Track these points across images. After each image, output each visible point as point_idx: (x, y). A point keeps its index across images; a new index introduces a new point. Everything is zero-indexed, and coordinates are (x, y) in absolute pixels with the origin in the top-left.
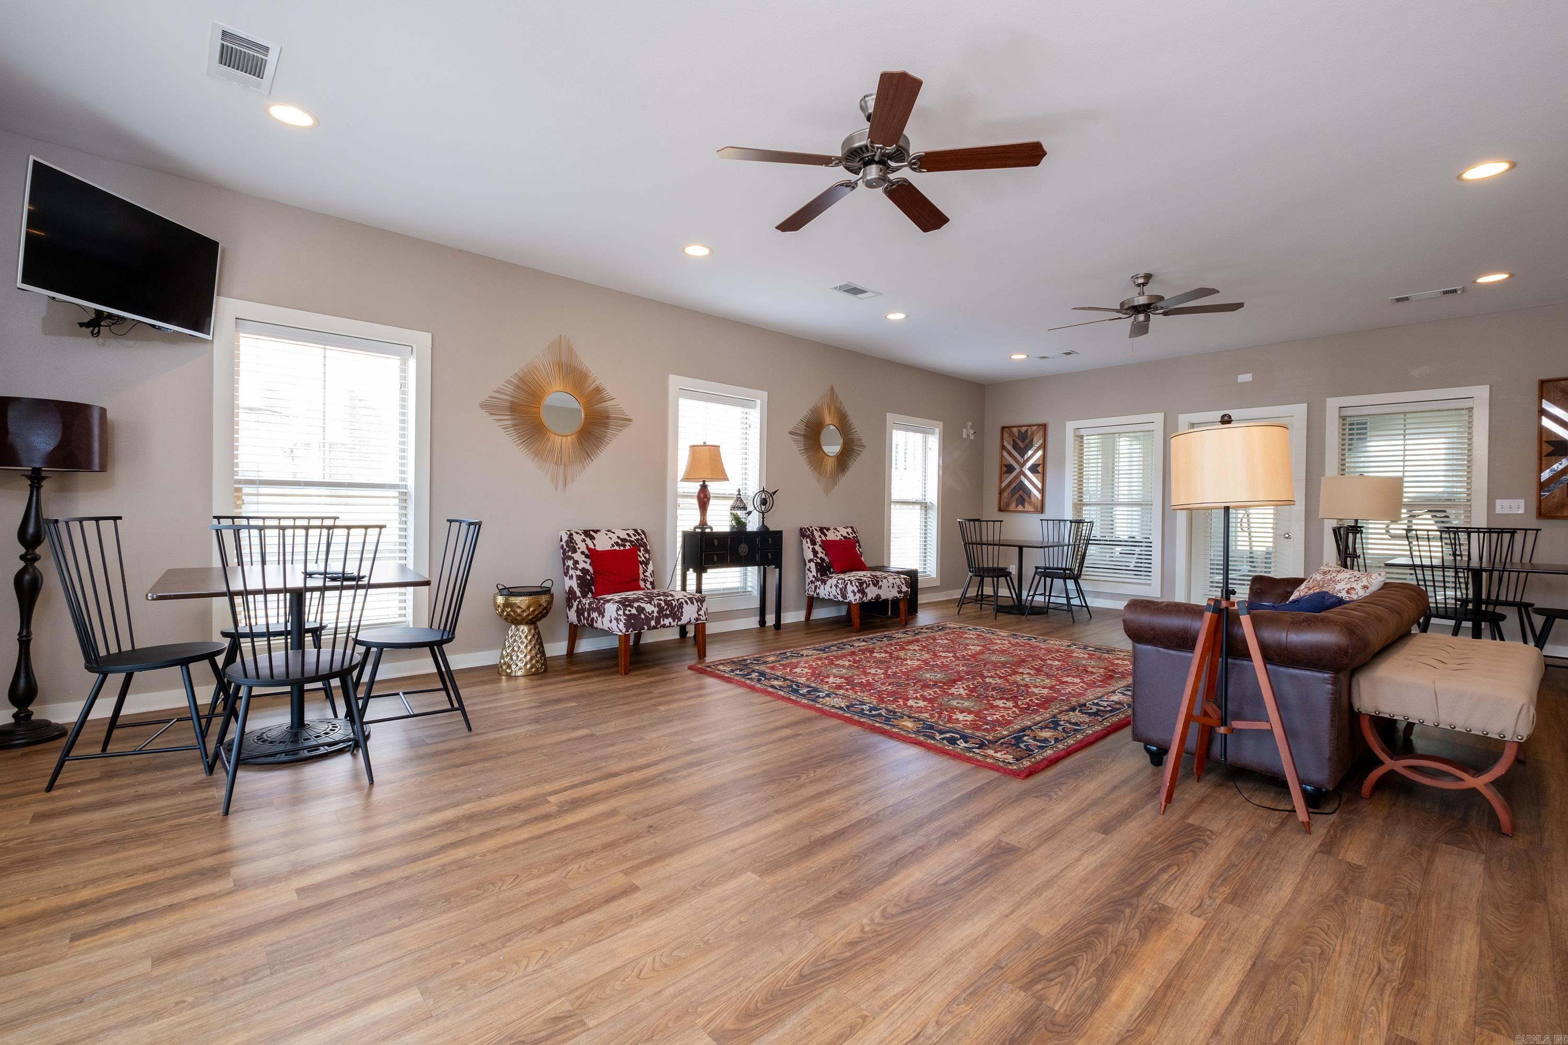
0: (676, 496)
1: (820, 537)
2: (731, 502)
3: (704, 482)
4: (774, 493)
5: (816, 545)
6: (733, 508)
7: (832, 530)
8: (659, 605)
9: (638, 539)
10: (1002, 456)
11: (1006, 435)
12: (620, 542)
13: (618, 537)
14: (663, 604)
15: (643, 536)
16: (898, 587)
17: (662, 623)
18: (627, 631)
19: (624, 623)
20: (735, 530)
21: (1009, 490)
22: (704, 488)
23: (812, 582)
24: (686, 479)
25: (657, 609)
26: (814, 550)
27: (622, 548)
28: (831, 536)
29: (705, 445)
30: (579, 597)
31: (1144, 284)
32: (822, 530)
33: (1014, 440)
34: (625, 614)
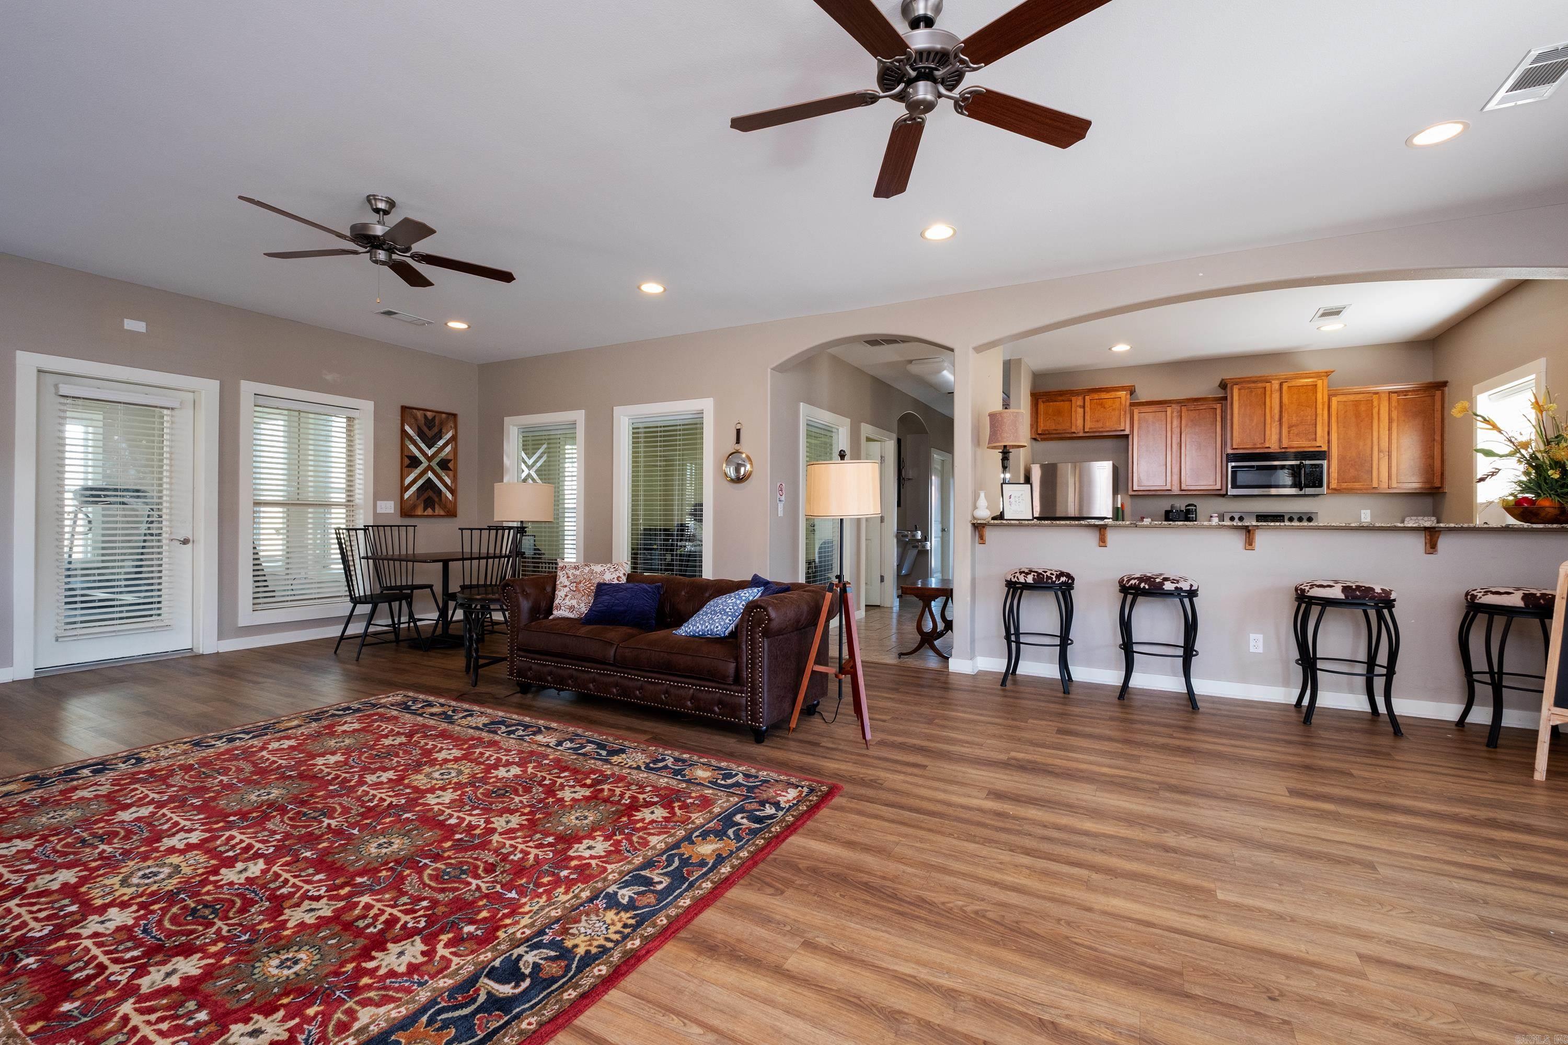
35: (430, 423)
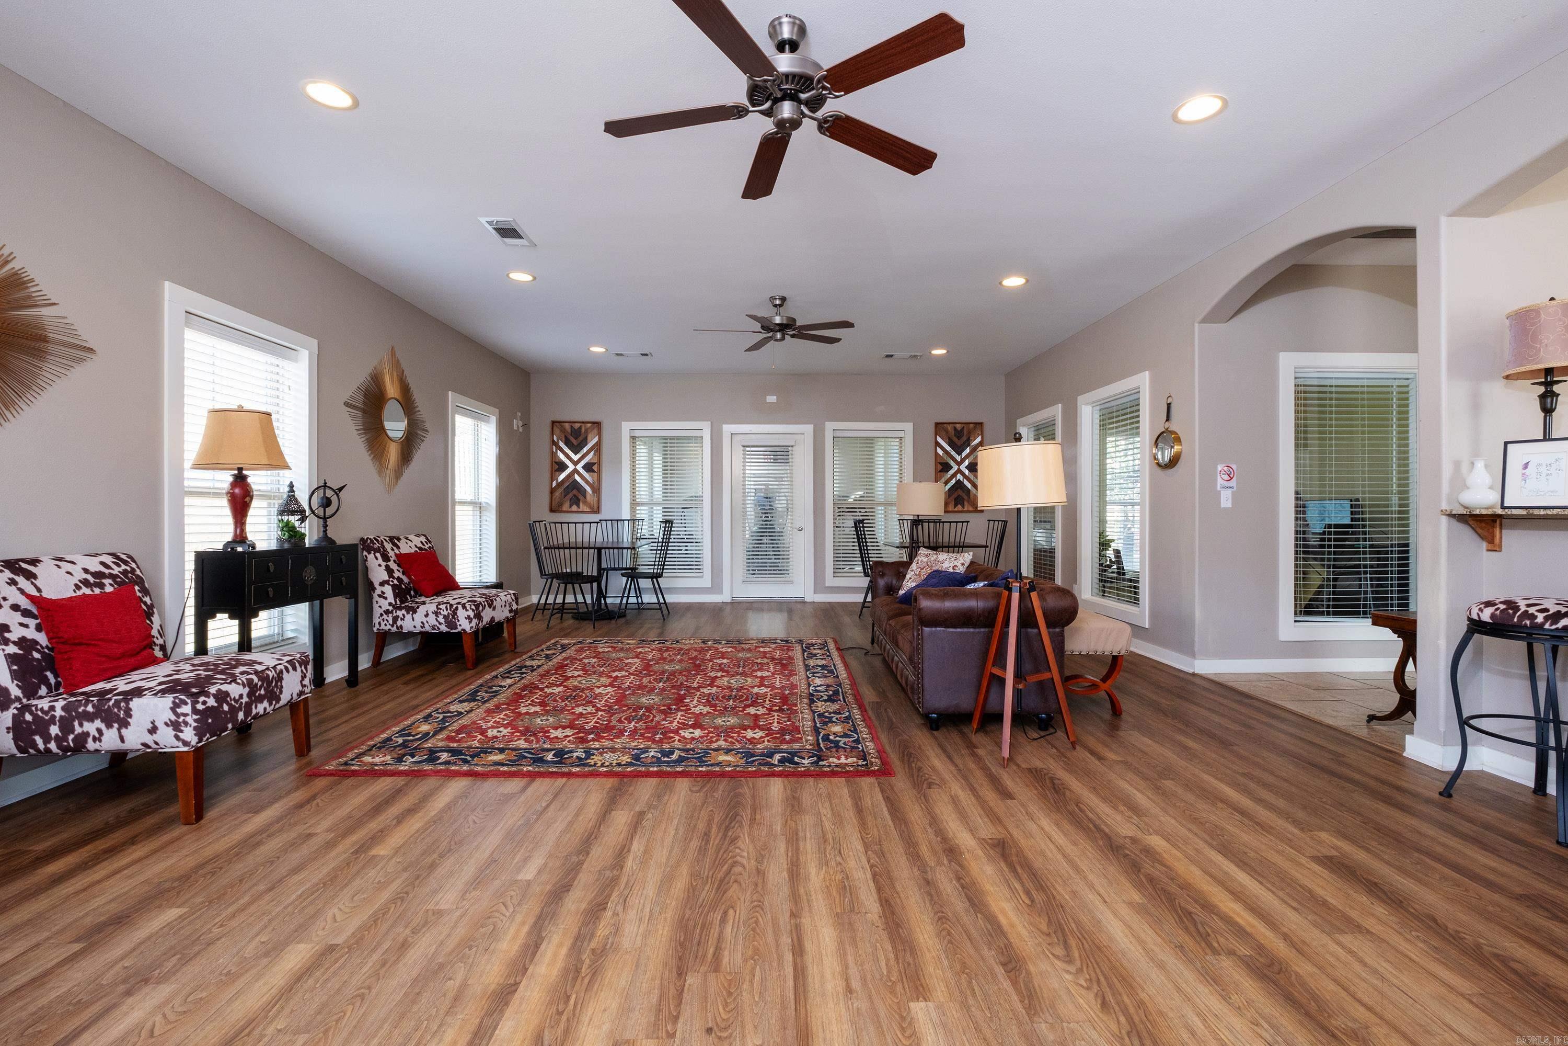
0: (183, 493)
1: (393, 549)
2: (277, 504)
3: (240, 469)
4: (341, 489)
5: (389, 561)
6: (281, 513)
7: (403, 541)
8: (250, 682)
9: (125, 570)
10: (554, 455)
11: (557, 430)
12: (92, 580)
13: (86, 571)
14: (256, 679)
15: (134, 565)
16: (511, 605)
17: (254, 712)
18: (200, 741)
19: (195, 728)
20: (286, 546)
21: (560, 490)
22: (240, 480)
23: (387, 612)
24: (201, 465)
25: (247, 689)
26: (388, 568)
27: (97, 591)
28: (406, 548)
29: (240, 410)
30: (18, 699)
31: (780, 306)
32: (394, 540)
33: (566, 437)
34: (195, 711)
35: (959, 433)
